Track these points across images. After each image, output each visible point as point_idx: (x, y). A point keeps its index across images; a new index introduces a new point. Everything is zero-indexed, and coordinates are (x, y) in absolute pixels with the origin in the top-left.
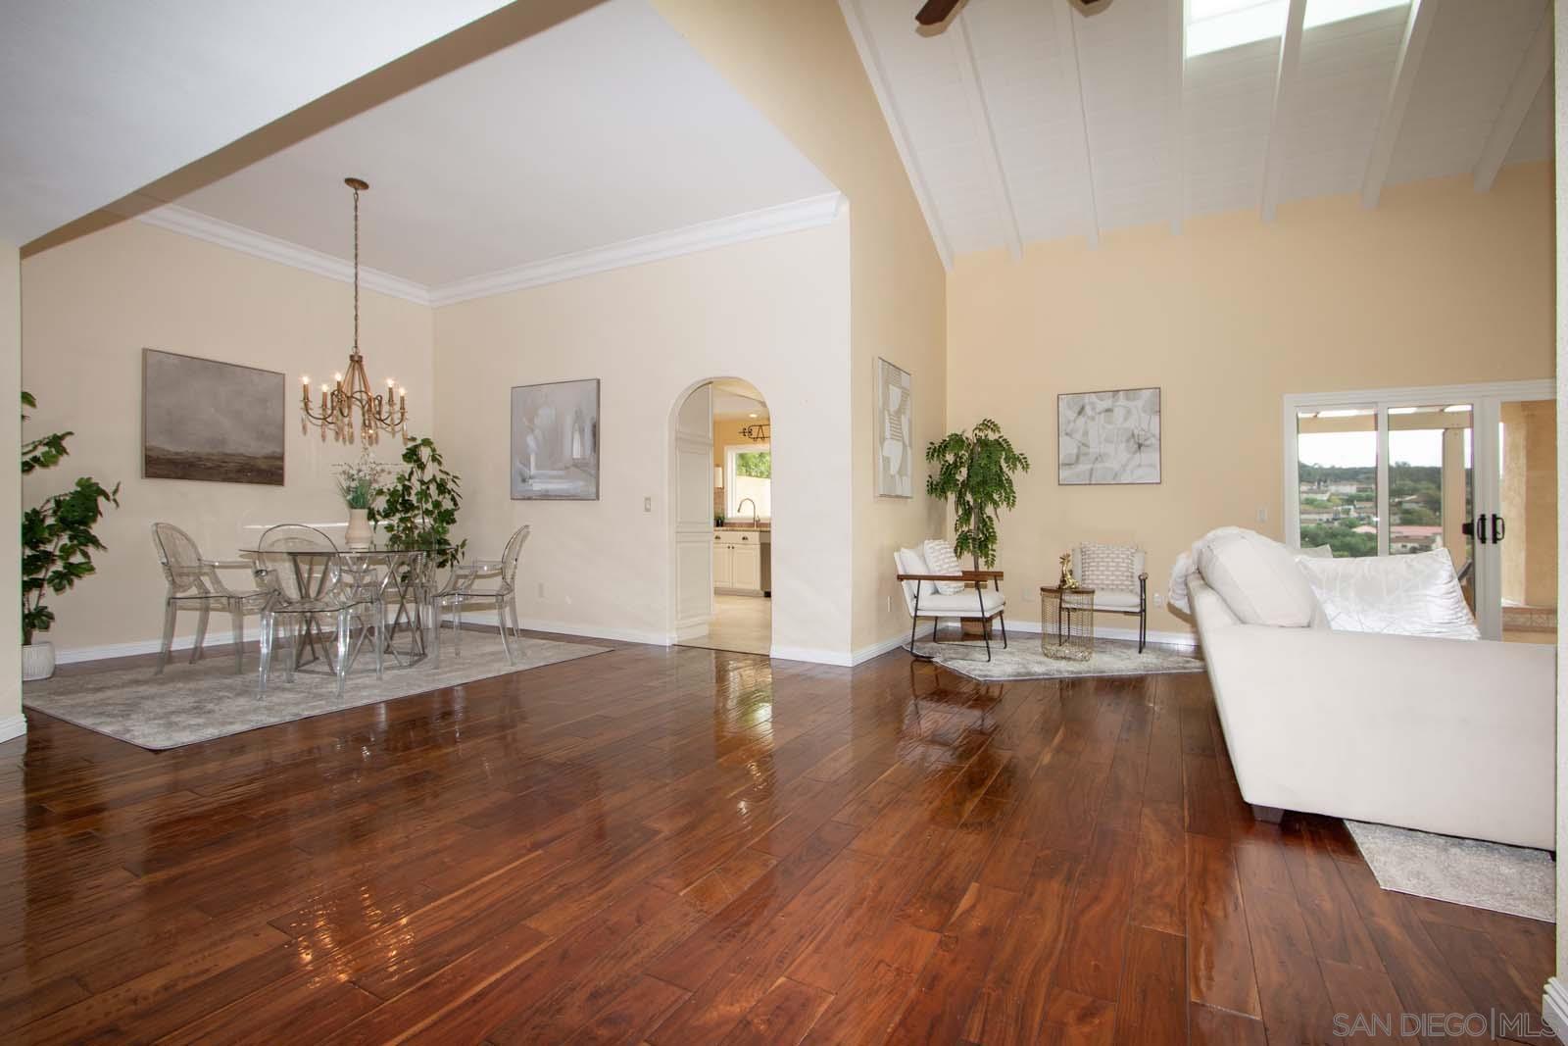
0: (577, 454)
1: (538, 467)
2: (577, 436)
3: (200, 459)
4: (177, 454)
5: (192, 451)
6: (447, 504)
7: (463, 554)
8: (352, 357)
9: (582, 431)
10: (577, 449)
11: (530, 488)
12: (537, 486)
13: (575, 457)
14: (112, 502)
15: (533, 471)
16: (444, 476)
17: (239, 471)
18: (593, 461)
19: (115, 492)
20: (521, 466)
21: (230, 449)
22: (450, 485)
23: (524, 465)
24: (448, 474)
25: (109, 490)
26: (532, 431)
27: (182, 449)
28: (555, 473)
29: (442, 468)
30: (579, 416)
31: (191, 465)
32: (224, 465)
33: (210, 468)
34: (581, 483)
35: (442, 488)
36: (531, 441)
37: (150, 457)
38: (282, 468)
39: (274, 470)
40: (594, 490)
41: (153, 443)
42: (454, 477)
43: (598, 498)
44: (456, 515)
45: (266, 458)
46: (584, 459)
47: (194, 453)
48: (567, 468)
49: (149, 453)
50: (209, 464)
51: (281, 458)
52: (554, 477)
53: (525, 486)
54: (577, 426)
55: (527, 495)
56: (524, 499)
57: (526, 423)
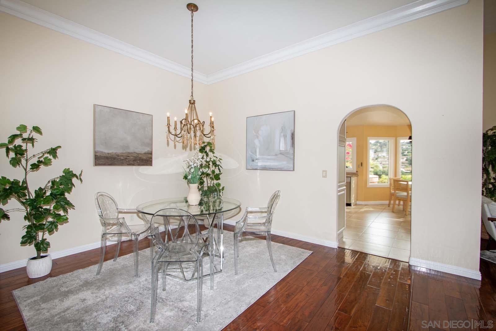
0: (282, 148)
1: (260, 154)
2: (282, 140)
3: (118, 156)
4: (108, 154)
5: (115, 152)
6: (217, 171)
7: (222, 193)
8: (190, 101)
9: (285, 137)
10: (282, 145)
11: (256, 164)
12: (260, 164)
13: (281, 149)
14: (79, 180)
15: (258, 156)
16: (215, 159)
17: (134, 161)
18: (292, 152)
19: (81, 175)
20: (251, 153)
21: (131, 150)
22: (218, 163)
23: (253, 153)
24: (217, 158)
25: (78, 174)
26: (258, 137)
27: (110, 152)
28: (269, 157)
29: (215, 155)
30: (283, 129)
31: (114, 158)
32: (128, 158)
33: (123, 160)
34: (285, 163)
35: (214, 163)
36: (257, 142)
37: (97, 156)
38: (151, 158)
39: (148, 159)
40: (292, 166)
41: (98, 149)
42: (220, 159)
43: (294, 170)
44: (220, 176)
45: (145, 153)
46: (287, 150)
47: (115, 153)
48: (276, 155)
49: (97, 154)
50: (122, 158)
51: (151, 154)
52: (268, 159)
53: (254, 163)
54: (282, 134)
55: (256, 168)
56: (253, 169)
57: (255, 134)
